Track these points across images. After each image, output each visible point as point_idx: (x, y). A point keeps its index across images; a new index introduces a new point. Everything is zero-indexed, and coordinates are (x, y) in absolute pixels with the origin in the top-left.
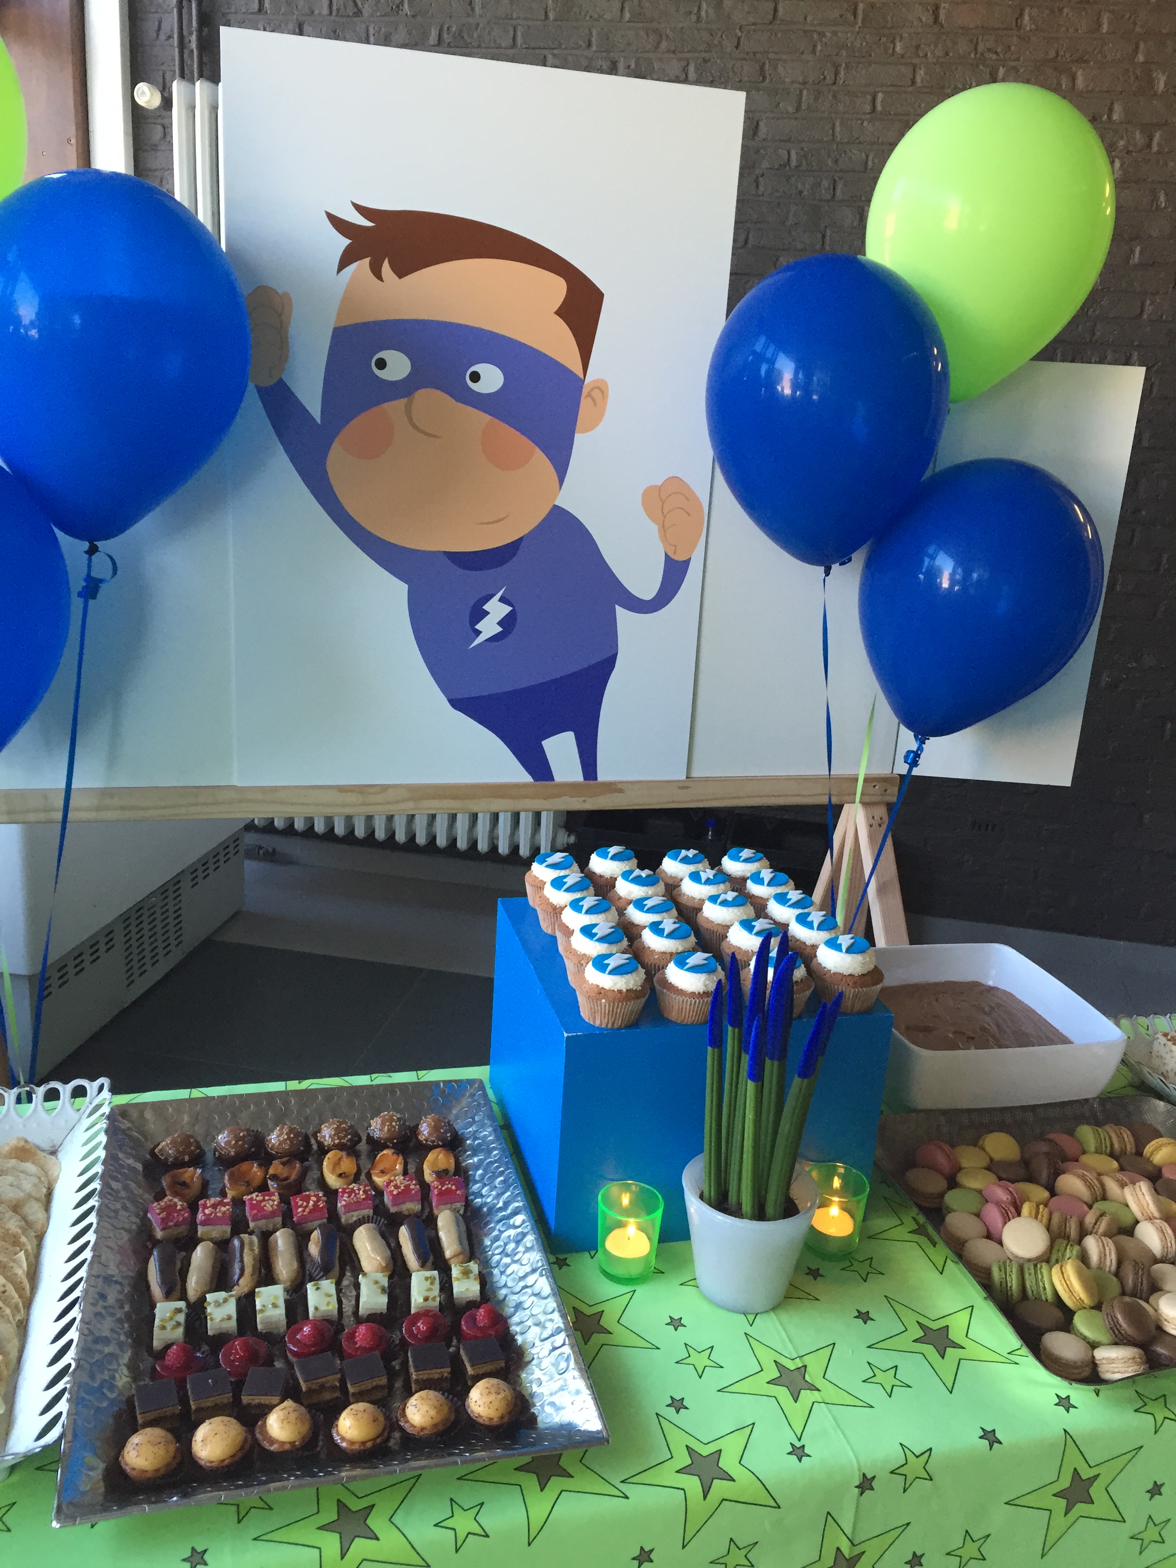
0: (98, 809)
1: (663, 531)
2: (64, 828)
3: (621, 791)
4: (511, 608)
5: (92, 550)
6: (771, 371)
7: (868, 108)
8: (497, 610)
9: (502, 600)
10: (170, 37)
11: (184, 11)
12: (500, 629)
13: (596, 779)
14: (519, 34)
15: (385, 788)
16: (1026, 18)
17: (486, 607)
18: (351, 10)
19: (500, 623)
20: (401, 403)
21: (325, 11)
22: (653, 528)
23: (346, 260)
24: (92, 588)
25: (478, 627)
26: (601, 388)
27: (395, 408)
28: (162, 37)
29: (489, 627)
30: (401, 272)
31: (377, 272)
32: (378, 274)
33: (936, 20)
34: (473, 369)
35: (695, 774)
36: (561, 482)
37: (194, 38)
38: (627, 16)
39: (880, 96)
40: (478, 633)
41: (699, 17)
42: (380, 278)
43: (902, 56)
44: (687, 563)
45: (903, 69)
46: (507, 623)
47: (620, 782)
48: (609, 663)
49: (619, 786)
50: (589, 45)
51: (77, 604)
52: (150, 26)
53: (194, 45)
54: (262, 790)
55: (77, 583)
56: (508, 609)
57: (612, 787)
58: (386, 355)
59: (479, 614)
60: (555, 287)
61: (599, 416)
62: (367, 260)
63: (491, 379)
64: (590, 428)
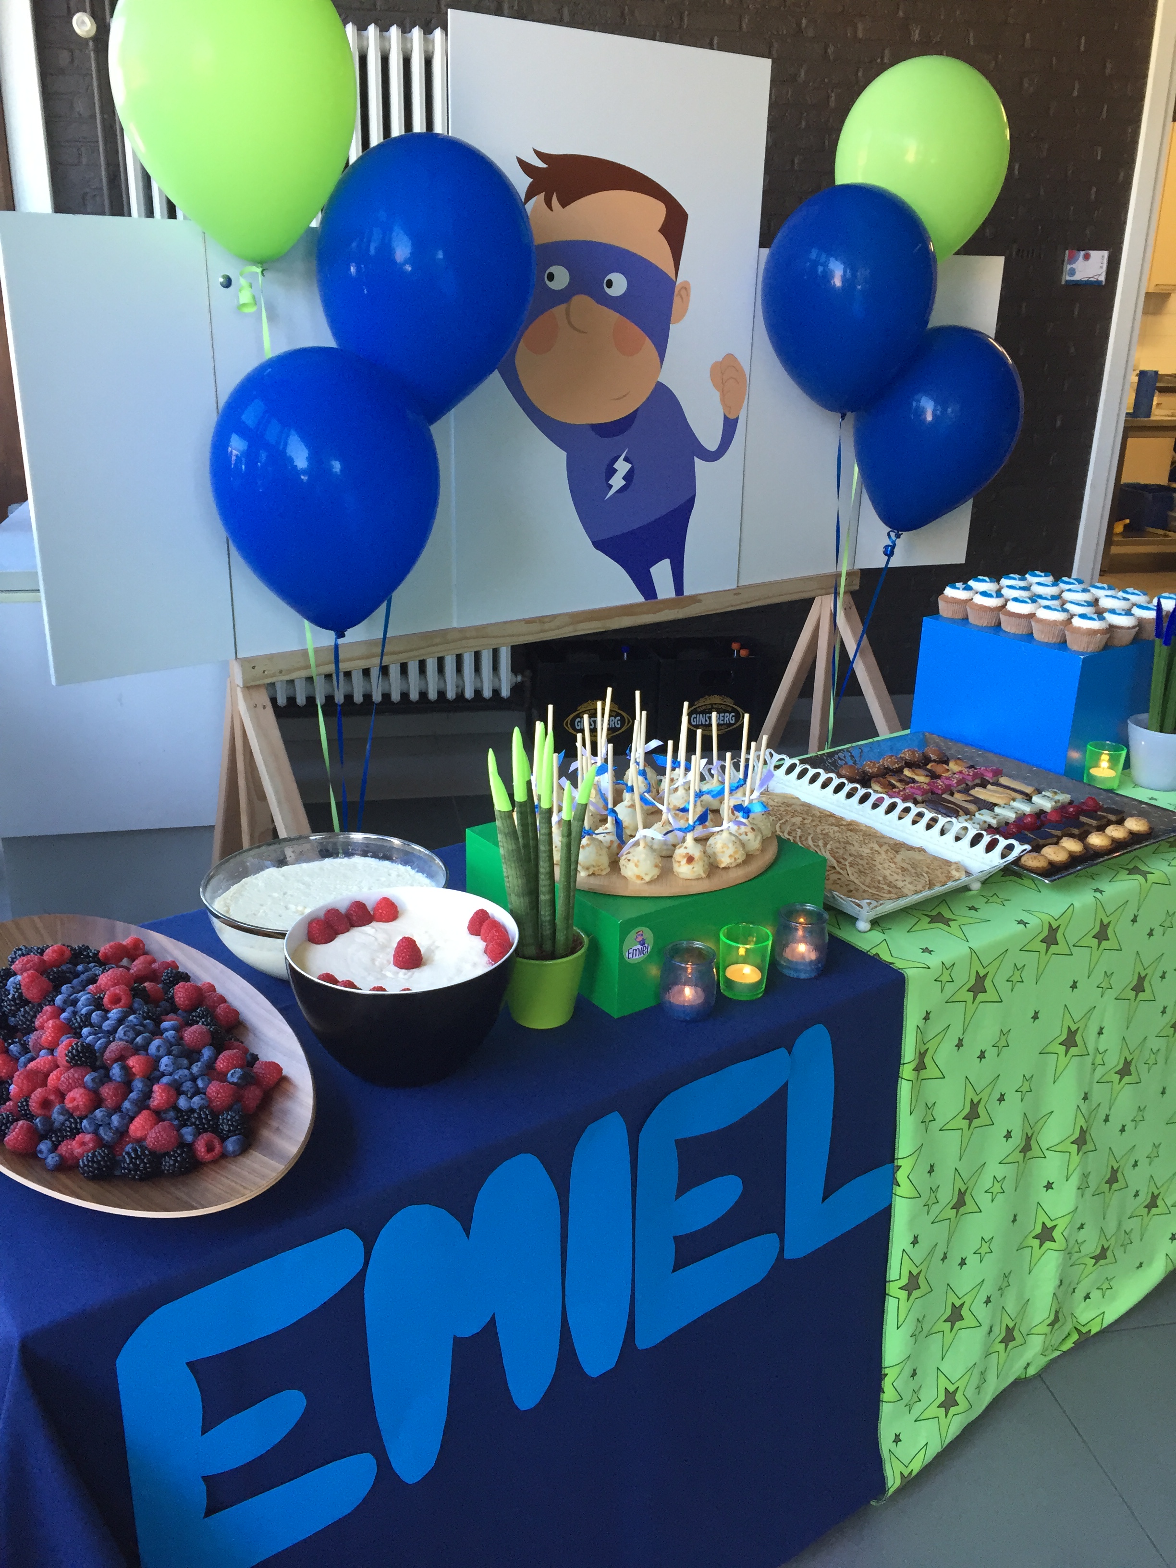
1: (722, 396)
3: (699, 601)
4: (630, 465)
6: (825, 271)
8: (622, 467)
9: (626, 460)
12: (624, 483)
13: (683, 594)
15: (554, 617)
17: (616, 466)
19: (624, 478)
20: (562, 307)
22: (717, 395)
23: (531, 194)
25: (610, 482)
26: (686, 287)
27: (559, 310)
29: (617, 482)
30: (564, 204)
31: (548, 203)
32: (550, 207)
34: (608, 277)
35: (744, 583)
36: (662, 363)
40: (611, 487)
42: (550, 208)
44: (737, 420)
46: (628, 477)
47: (698, 595)
48: (690, 503)
49: (699, 597)
54: (477, 628)
56: (629, 466)
57: (695, 599)
58: (553, 269)
59: (611, 472)
60: (659, 211)
61: (685, 310)
62: (543, 195)
63: (619, 284)
64: (677, 321)
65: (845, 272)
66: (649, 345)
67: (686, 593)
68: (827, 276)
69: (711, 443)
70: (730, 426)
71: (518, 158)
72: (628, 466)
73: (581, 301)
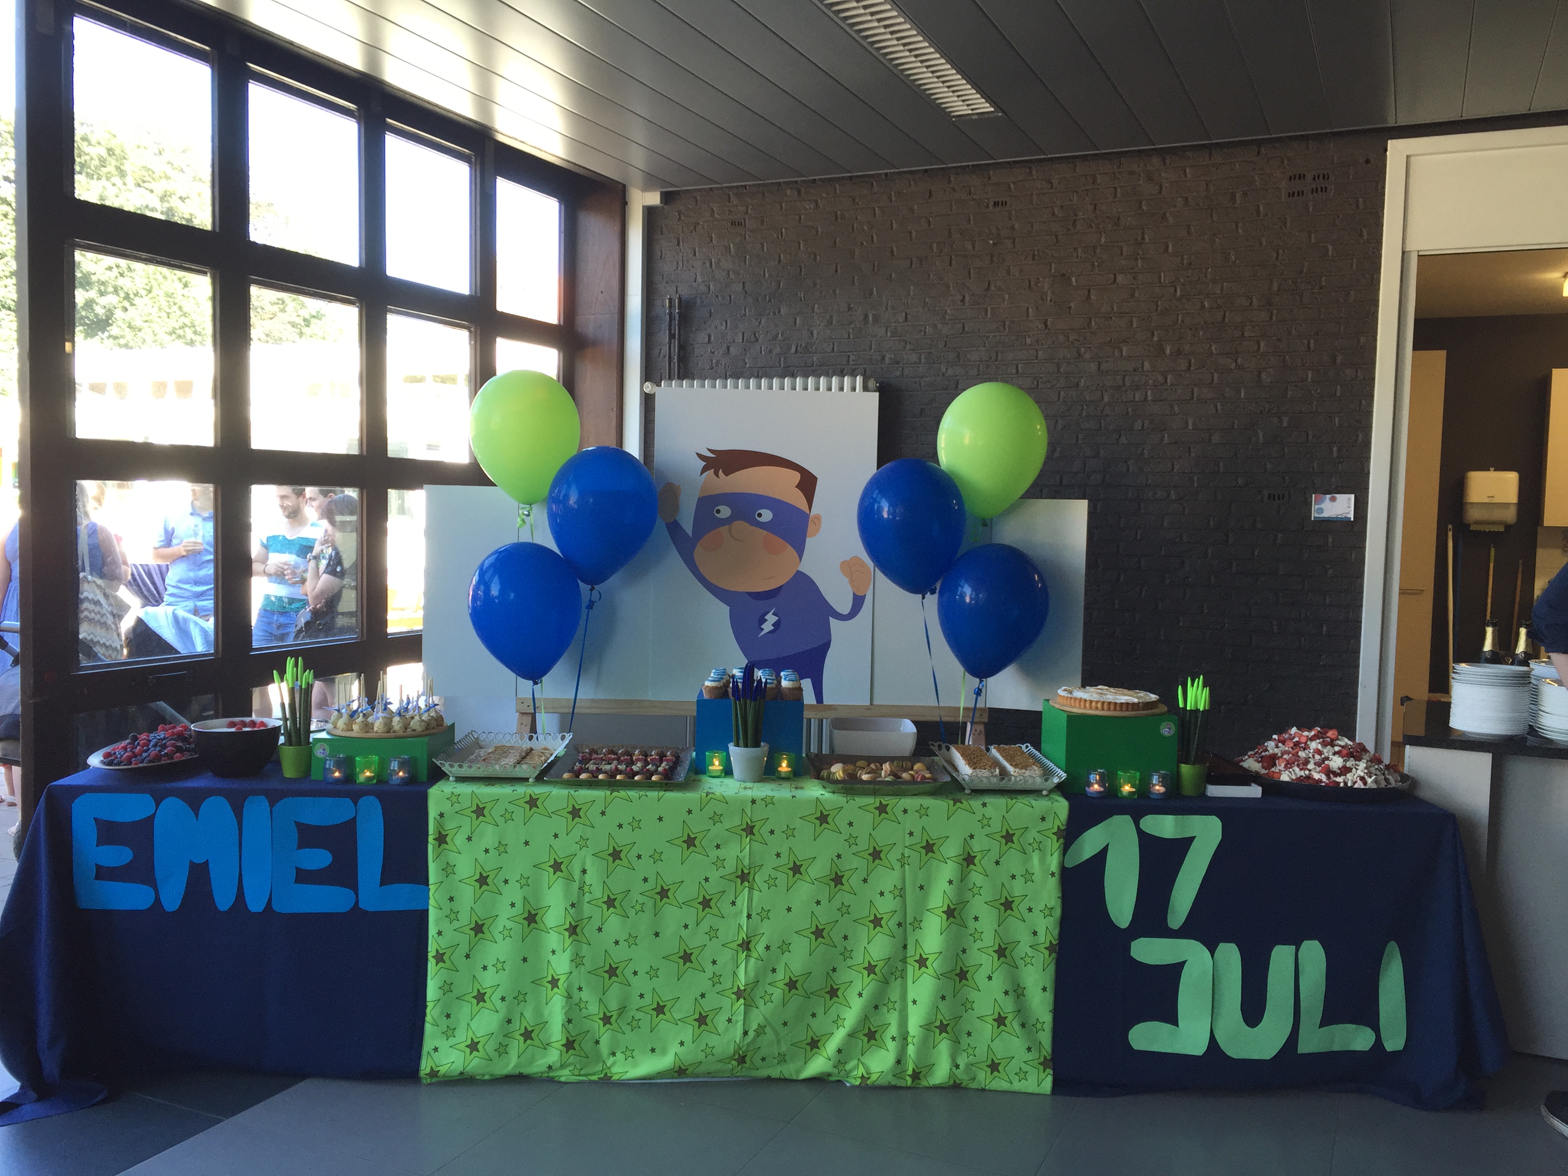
0: (590, 708)
1: (851, 582)
2: (572, 717)
3: (836, 709)
4: (777, 618)
5: (592, 589)
6: (879, 507)
7: (1014, 371)
8: (771, 619)
9: (774, 614)
10: (665, 357)
11: (672, 345)
12: (773, 628)
13: (823, 703)
14: (835, 345)
16: (1093, 323)
17: (766, 617)
18: (753, 339)
19: (773, 625)
20: (726, 527)
21: (741, 340)
22: (846, 580)
23: (704, 470)
24: (591, 605)
25: (762, 627)
26: (818, 518)
27: (724, 529)
28: (661, 356)
29: (767, 627)
30: (727, 474)
31: (717, 474)
33: (1046, 326)
34: (759, 512)
35: (875, 703)
36: (800, 560)
37: (676, 357)
38: (889, 334)
39: (1020, 366)
40: (763, 629)
41: (925, 332)
42: (718, 477)
43: (1030, 345)
44: (864, 596)
45: (1031, 352)
46: (776, 625)
47: (835, 705)
48: (826, 646)
49: (835, 707)
50: (871, 349)
51: (584, 611)
52: (656, 352)
53: (676, 360)
54: (662, 702)
55: (585, 603)
57: (832, 707)
58: (720, 507)
59: (763, 620)
60: (796, 477)
61: (817, 530)
62: (713, 470)
63: (767, 515)
64: (813, 535)
65: (889, 509)
66: (790, 551)
67: (827, 701)
68: (880, 510)
69: (844, 607)
70: (858, 602)
71: (697, 454)
72: (776, 618)
73: (740, 525)
